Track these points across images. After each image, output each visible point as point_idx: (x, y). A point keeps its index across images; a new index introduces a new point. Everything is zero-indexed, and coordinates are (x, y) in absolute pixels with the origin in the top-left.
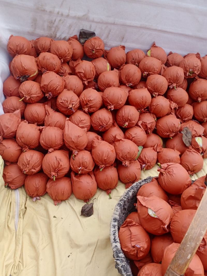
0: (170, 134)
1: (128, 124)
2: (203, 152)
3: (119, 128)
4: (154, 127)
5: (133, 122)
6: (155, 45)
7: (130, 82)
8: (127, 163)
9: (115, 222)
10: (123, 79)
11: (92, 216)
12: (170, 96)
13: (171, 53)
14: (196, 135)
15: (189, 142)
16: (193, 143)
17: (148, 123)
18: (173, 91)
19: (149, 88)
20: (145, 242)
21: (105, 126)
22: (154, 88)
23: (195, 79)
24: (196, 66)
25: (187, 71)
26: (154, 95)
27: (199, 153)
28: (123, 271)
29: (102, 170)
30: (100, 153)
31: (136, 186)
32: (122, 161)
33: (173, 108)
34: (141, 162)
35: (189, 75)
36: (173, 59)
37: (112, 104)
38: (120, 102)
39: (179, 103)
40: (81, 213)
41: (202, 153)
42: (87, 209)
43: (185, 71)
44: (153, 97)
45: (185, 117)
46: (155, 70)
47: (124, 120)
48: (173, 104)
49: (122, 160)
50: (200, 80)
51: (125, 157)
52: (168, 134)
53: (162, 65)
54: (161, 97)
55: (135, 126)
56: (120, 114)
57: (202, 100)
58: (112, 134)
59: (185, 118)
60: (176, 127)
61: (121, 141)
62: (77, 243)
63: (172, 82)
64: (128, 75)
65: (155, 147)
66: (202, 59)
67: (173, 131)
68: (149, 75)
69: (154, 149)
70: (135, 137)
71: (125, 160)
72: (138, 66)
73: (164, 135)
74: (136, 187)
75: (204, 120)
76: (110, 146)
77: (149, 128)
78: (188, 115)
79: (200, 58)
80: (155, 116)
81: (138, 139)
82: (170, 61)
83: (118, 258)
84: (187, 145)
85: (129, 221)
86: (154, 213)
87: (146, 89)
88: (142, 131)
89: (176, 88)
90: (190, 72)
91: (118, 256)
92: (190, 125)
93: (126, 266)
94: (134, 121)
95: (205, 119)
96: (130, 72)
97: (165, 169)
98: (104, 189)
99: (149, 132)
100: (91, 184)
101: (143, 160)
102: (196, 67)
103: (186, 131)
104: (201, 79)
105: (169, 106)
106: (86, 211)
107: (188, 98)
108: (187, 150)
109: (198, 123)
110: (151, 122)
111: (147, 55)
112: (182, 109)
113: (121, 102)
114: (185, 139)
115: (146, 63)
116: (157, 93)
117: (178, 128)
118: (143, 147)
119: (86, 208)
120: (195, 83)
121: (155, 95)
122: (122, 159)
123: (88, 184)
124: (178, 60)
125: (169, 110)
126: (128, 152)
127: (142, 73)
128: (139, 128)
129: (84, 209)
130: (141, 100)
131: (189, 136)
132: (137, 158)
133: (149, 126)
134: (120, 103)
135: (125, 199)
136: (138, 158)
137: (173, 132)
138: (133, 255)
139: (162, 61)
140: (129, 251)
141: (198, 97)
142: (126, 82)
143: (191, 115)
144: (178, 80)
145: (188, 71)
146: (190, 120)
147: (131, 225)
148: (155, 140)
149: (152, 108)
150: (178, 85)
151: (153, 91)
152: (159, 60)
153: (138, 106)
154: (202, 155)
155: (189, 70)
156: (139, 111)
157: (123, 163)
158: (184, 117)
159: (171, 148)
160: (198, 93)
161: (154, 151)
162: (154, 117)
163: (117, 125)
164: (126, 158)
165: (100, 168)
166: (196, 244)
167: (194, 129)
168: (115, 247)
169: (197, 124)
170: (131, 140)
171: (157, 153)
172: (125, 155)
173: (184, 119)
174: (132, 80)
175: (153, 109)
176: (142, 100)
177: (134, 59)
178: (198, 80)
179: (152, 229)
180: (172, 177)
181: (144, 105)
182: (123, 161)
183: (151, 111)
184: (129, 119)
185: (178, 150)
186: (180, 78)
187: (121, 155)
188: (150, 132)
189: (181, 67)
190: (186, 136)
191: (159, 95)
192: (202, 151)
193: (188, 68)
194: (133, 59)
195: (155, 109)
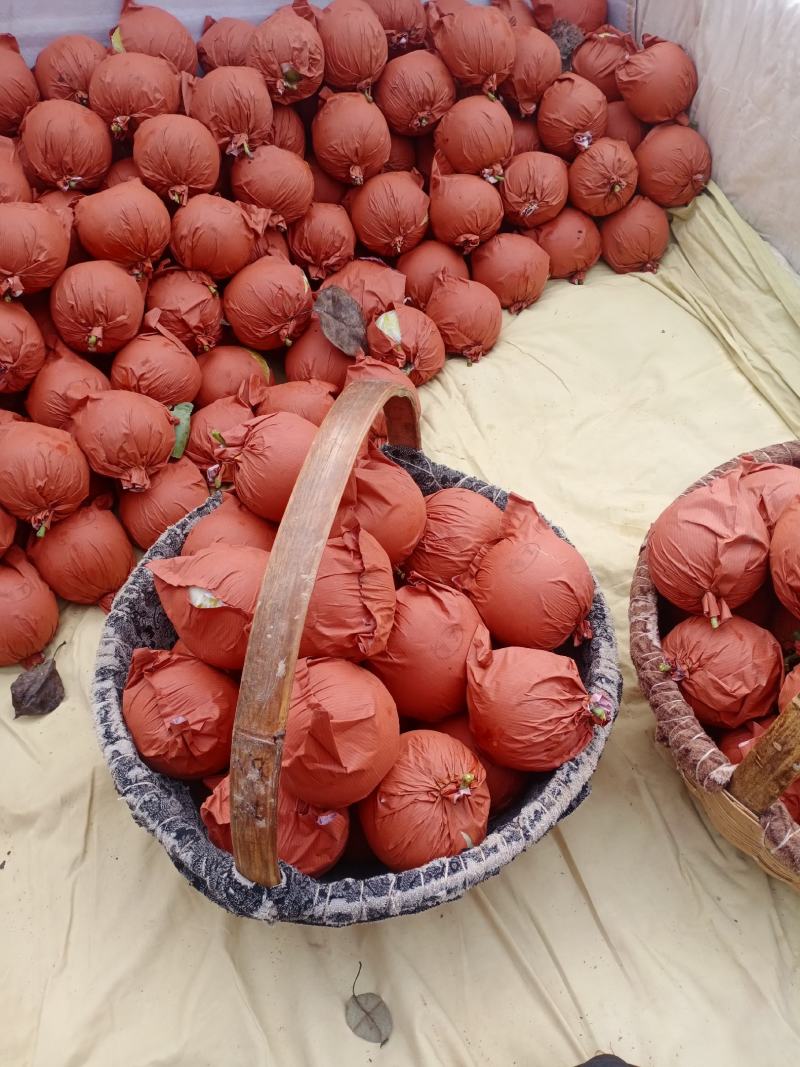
0: (281, 328)
1: (104, 331)
2: (410, 357)
3: (81, 361)
4: (216, 321)
5: (118, 319)
6: (133, 4)
7: (70, 172)
8: (137, 477)
9: (103, 680)
10: (41, 168)
11: (62, 705)
12: (240, 187)
13: (209, 23)
14: (380, 307)
15: (355, 337)
16: (372, 340)
17: (184, 309)
18: (245, 164)
19: (147, 174)
20: (210, 701)
21: (9, 366)
22: (162, 168)
23: (320, 102)
24: (297, 45)
25: (274, 74)
26: (175, 198)
27: (397, 365)
28: (149, 820)
29: (47, 531)
30: (10, 470)
31: (169, 541)
32: (116, 477)
33: (260, 229)
34: (201, 459)
35: (288, 92)
36: (218, 42)
37: (10, 273)
38: (39, 254)
39: (283, 205)
40: (13, 709)
41: (408, 363)
42: (32, 689)
43: (269, 78)
44: (173, 208)
45: (327, 253)
46: (151, 99)
47: (84, 321)
48: (257, 215)
49: (117, 473)
50: (336, 100)
51: (122, 455)
52: (273, 329)
53: (177, 78)
54: (205, 197)
55: (140, 332)
56: (58, 303)
57: (369, 176)
58: (52, 389)
59: (328, 259)
60: (290, 298)
61: (88, 403)
62: (19, 811)
63: (228, 128)
64: (49, 146)
65: (241, 391)
66: (320, 17)
67: (286, 316)
68: (133, 125)
69: (237, 401)
70: (145, 376)
71: (127, 468)
72: (87, 104)
73: (258, 337)
74: (171, 544)
75: (396, 245)
76: (47, 435)
77: (197, 328)
78: (333, 243)
79: (312, 14)
80: (204, 277)
81: (161, 380)
82: (211, 52)
83: (128, 787)
84: (349, 350)
85: (141, 655)
86: (208, 595)
87: (137, 181)
88: (166, 345)
89: (253, 149)
90: (286, 77)
91: (127, 782)
92: (352, 279)
93: (155, 799)
94: (124, 314)
95: (397, 239)
96: (52, 134)
97: (242, 445)
98: (90, 601)
99: (202, 344)
100: (19, 596)
101: (206, 452)
102: (300, 50)
103: (330, 302)
104: (338, 96)
105: (243, 226)
106: (32, 697)
107: (312, 178)
108: (352, 369)
109: (379, 264)
110: (198, 305)
111: (110, 51)
112: (306, 226)
113: (44, 254)
114: (333, 330)
115: (108, 79)
116: (185, 188)
117: (298, 299)
118: (192, 406)
119: (27, 685)
120: (321, 115)
121: (180, 195)
122: (114, 468)
123: (8, 600)
124: (237, 41)
125: (249, 239)
126: (125, 435)
127: (108, 121)
128: (155, 338)
129: (19, 689)
130: (125, 227)
131: (352, 317)
132: (182, 449)
133: (193, 320)
134: (42, 258)
135: (134, 595)
136: (186, 448)
137: (286, 318)
138: (177, 758)
139: (177, 58)
140: (161, 753)
141: (349, 166)
142: (55, 177)
143: (344, 238)
144: (248, 118)
145: (280, 74)
146: (349, 259)
147: (150, 666)
148: (234, 366)
149: (182, 247)
150: (254, 135)
151: (169, 184)
152: (162, 57)
153: (124, 252)
154: (409, 371)
155: (282, 70)
156: (136, 272)
157: (123, 482)
158: (322, 256)
159: (301, 380)
160: (342, 152)
161: (239, 406)
162: (203, 284)
163: (66, 349)
164: (127, 462)
165: (34, 526)
166: (293, 622)
167: (366, 289)
168: (113, 758)
169: (375, 267)
170: (137, 389)
171: (249, 410)
172: (117, 448)
173: (325, 263)
174: (73, 161)
175: (188, 253)
176: (128, 224)
177: (64, 76)
178: (328, 100)
179: (223, 650)
180: (266, 461)
181: (146, 245)
182: (121, 474)
183: (183, 261)
184: (100, 313)
185: (325, 379)
186: (252, 108)
187: (102, 455)
188: (205, 343)
189: (252, 66)
190: (337, 318)
191: (193, 193)
192: (404, 357)
193: (273, 63)
194: (61, 80)
195: (193, 249)
